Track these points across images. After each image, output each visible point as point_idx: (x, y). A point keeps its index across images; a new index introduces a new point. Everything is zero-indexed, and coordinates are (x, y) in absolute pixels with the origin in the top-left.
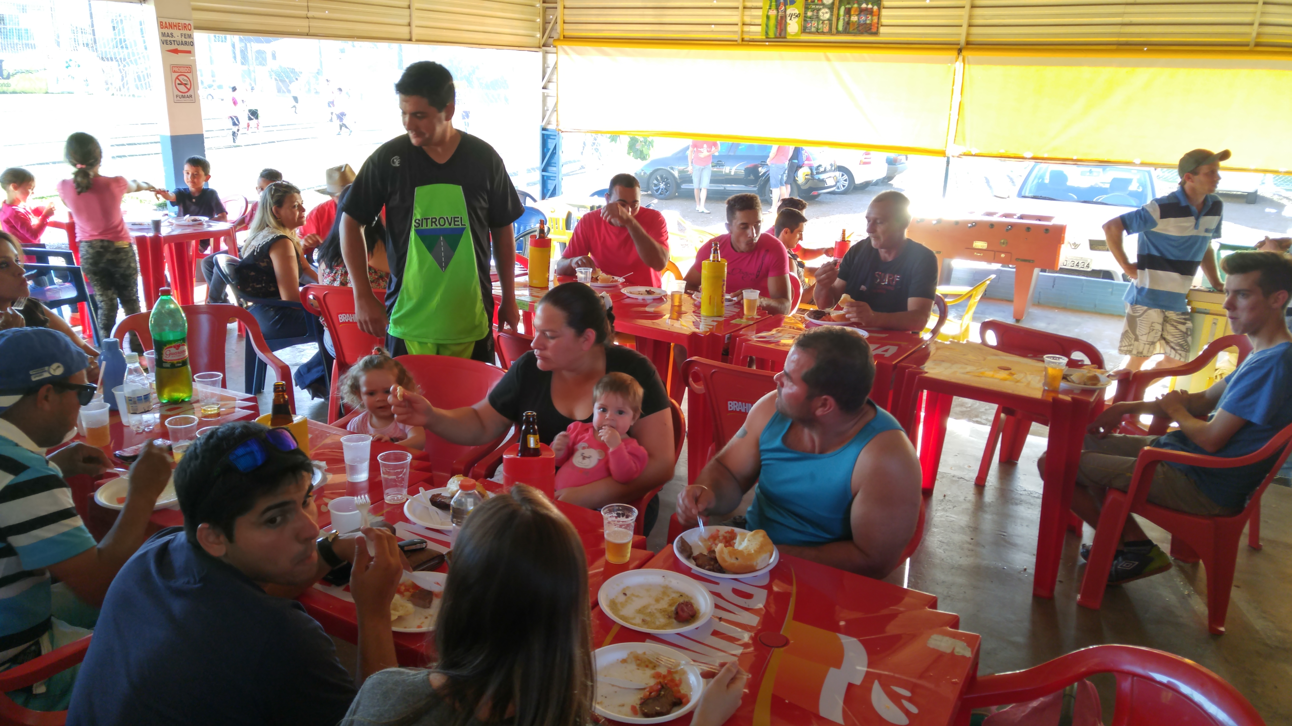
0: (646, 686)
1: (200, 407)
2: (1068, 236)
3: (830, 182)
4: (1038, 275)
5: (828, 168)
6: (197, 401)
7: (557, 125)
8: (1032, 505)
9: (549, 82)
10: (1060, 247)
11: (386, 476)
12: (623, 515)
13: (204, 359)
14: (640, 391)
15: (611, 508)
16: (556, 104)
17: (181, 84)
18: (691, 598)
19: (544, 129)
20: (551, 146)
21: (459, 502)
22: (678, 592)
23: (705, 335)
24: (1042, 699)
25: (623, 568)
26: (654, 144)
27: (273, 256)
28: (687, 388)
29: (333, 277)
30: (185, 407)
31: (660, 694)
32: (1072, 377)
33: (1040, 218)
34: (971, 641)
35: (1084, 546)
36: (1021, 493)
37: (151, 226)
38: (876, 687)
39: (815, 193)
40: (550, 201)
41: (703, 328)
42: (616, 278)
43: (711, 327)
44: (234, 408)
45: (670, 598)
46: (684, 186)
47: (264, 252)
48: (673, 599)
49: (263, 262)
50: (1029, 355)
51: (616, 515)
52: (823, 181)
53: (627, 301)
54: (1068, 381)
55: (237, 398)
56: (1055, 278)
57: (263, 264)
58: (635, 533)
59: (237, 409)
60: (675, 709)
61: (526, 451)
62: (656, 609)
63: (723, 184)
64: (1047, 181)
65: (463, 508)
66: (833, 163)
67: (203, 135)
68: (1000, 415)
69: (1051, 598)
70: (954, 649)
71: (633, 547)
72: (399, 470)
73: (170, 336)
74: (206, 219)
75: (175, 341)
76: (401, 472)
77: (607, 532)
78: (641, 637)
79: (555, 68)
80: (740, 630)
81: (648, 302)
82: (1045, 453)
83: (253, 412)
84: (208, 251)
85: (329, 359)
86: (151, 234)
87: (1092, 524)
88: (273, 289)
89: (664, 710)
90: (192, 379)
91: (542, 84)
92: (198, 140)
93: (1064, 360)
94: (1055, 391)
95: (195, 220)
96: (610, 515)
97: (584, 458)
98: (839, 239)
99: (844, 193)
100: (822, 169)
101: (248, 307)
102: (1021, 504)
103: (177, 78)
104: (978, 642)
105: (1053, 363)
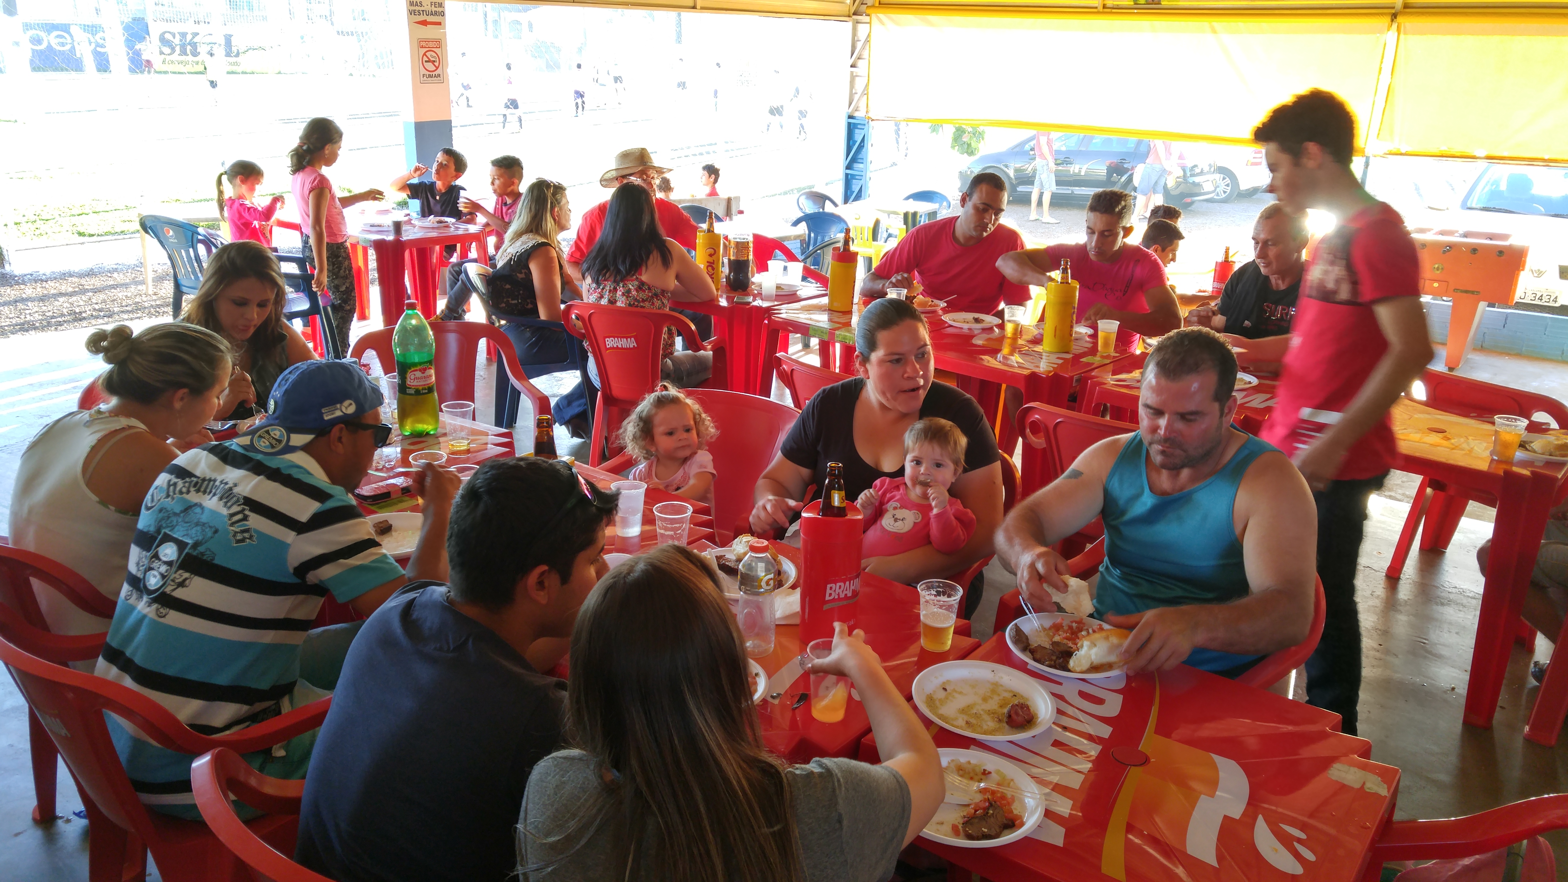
0: (970, 802)
1: (447, 442)
2: (1531, 262)
3: (1208, 187)
4: (1484, 311)
5: (1206, 169)
6: (445, 435)
7: (867, 112)
8: (1464, 606)
9: (859, 58)
10: (1518, 275)
11: (662, 531)
12: (944, 594)
13: (451, 386)
14: (963, 441)
15: (929, 584)
16: (867, 86)
17: (429, 61)
18: (1027, 699)
19: (850, 117)
20: (858, 138)
21: (749, 567)
22: (1011, 691)
23: (1048, 376)
24: (1477, 856)
25: (941, 657)
26: (986, 136)
27: (534, 267)
28: (1020, 440)
29: (599, 293)
30: (431, 441)
31: (987, 813)
32: (1532, 445)
33: (1491, 237)
34: (1386, 775)
35: (1536, 664)
36: (1450, 590)
37: (392, 228)
38: (1261, 823)
39: (1189, 200)
40: (853, 206)
41: (1045, 367)
42: (936, 302)
43: (1056, 366)
44: (487, 444)
45: (1001, 698)
46: (1021, 189)
47: (521, 262)
48: (1004, 699)
49: (521, 273)
50: (1472, 415)
51: (935, 593)
52: (1198, 185)
53: (950, 330)
54: (1527, 449)
55: (490, 433)
56: (1507, 314)
57: (521, 276)
58: (957, 617)
59: (489, 446)
60: (1006, 831)
61: (828, 509)
62: (983, 710)
63: (1071, 186)
64: (1503, 187)
65: (753, 573)
66: (1212, 164)
67: (451, 121)
68: (1426, 490)
69: (1488, 727)
70: (1364, 783)
71: (954, 633)
72: (677, 525)
73: (416, 358)
74: (453, 220)
75: (421, 363)
76: (679, 528)
77: (924, 612)
78: (964, 742)
79: (867, 40)
80: (1085, 742)
81: (976, 332)
82: (1488, 541)
83: (508, 450)
84: (454, 259)
85: (593, 390)
86: (391, 238)
87: (1551, 636)
88: (530, 306)
89: (993, 833)
90: (438, 409)
91: (851, 62)
92: (445, 127)
93: (1524, 423)
94: (1510, 462)
95: (441, 222)
96: (927, 593)
97: (896, 520)
98: (1221, 259)
99: (1224, 201)
100: (1197, 170)
101: (501, 326)
102: (1448, 605)
103: (425, 54)
104: (1397, 778)
105: (1508, 425)
